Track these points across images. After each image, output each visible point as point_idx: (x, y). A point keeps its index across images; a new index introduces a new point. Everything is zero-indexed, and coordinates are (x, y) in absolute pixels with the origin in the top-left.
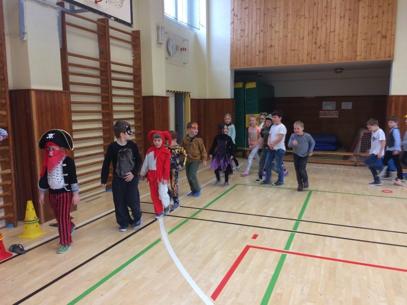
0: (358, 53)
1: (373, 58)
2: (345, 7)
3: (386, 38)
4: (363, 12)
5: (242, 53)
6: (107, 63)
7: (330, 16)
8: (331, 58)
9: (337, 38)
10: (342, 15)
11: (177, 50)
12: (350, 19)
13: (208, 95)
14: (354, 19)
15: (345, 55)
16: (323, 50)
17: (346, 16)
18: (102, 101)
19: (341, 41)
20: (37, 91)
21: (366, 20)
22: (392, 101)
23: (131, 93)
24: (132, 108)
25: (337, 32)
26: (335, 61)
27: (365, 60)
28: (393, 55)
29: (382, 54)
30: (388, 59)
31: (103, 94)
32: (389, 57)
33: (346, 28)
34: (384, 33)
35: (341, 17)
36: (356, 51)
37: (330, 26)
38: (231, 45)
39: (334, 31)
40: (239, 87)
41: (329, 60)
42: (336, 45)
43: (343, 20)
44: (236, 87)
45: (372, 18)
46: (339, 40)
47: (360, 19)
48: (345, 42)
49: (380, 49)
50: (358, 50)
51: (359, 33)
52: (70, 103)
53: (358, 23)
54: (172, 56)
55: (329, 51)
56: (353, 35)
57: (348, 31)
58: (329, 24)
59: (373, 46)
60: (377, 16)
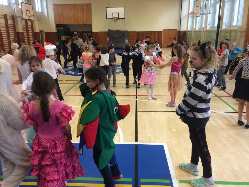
0: (85, 22)
1: (88, 23)
2: (81, 10)
3: (90, 19)
5: (57, 20)
6: (27, 26)
8: (79, 23)
13: (49, 31)
15: (82, 22)
16: (77, 21)
17: (81, 13)
19: (81, 19)
20: (20, 32)
21: (86, 14)
22: (93, 33)
23: (32, 32)
24: (32, 35)
28: (92, 22)
31: (27, 32)
54: (39, 21)
57: (82, 16)
58: (78, 14)
59: (87, 20)
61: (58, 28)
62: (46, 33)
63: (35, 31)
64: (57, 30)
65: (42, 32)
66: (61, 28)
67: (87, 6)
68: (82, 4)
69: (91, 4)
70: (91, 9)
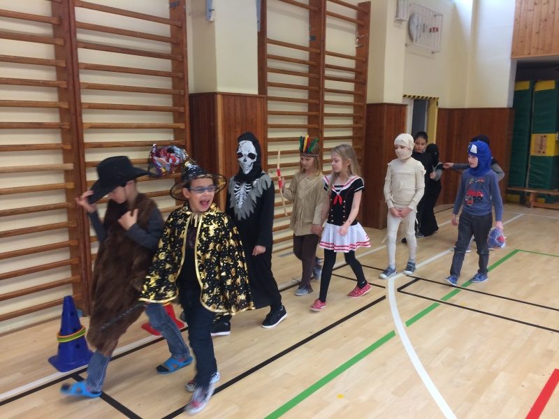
5: (534, 32)
6: (320, 54)
11: (424, 31)
13: (469, 102)
18: (310, 110)
20: (225, 95)
23: (350, 99)
24: (349, 122)
31: (311, 101)
38: (516, 20)
40: (522, 89)
44: (518, 89)
52: (266, 113)
54: (416, 40)
61: (526, 85)
62: (448, 116)
63: (371, 98)
64: (518, 96)
65: (421, 104)
66: (546, 86)
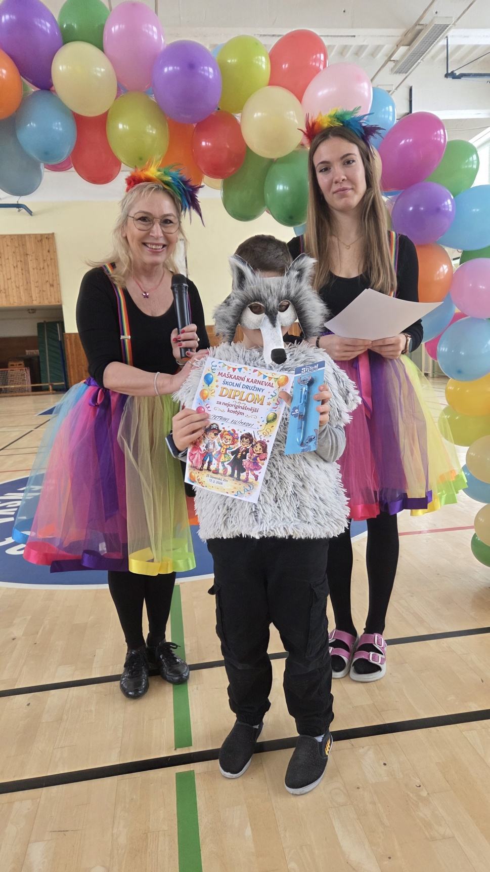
0: (34, 298)
1: (46, 303)
2: (16, 258)
3: (53, 286)
4: (32, 264)
7: (5, 265)
8: (12, 302)
9: (14, 285)
10: (15, 265)
12: (22, 270)
14: (26, 270)
15: (23, 298)
16: (4, 295)
17: (18, 266)
19: (18, 288)
21: (35, 270)
22: (67, 338)
25: (13, 279)
26: (16, 305)
27: (40, 304)
28: (61, 301)
29: (53, 300)
30: (58, 304)
32: (59, 302)
33: (20, 276)
34: (51, 282)
35: (14, 267)
36: (31, 297)
37: (6, 274)
39: (11, 278)
41: (10, 303)
42: (14, 291)
43: (16, 270)
45: (40, 270)
46: (16, 286)
47: (31, 270)
48: (22, 288)
49: (51, 295)
50: (33, 297)
51: (31, 281)
53: (29, 273)
55: (9, 295)
56: (27, 283)
57: (22, 279)
58: (4, 273)
59: (44, 293)
60: (43, 268)
67: (41, 240)
68: (21, 237)
69: (53, 234)
70: (55, 252)
